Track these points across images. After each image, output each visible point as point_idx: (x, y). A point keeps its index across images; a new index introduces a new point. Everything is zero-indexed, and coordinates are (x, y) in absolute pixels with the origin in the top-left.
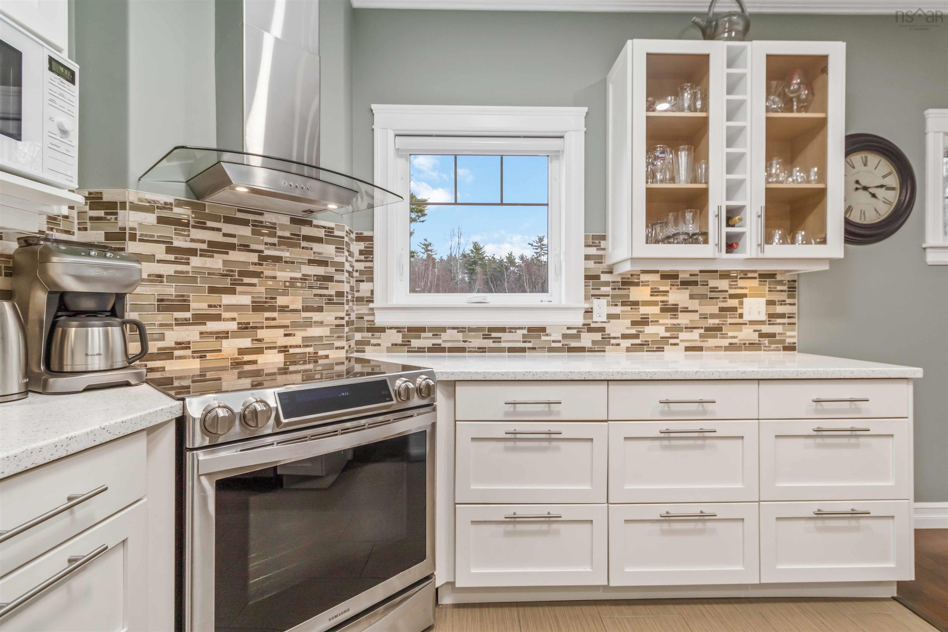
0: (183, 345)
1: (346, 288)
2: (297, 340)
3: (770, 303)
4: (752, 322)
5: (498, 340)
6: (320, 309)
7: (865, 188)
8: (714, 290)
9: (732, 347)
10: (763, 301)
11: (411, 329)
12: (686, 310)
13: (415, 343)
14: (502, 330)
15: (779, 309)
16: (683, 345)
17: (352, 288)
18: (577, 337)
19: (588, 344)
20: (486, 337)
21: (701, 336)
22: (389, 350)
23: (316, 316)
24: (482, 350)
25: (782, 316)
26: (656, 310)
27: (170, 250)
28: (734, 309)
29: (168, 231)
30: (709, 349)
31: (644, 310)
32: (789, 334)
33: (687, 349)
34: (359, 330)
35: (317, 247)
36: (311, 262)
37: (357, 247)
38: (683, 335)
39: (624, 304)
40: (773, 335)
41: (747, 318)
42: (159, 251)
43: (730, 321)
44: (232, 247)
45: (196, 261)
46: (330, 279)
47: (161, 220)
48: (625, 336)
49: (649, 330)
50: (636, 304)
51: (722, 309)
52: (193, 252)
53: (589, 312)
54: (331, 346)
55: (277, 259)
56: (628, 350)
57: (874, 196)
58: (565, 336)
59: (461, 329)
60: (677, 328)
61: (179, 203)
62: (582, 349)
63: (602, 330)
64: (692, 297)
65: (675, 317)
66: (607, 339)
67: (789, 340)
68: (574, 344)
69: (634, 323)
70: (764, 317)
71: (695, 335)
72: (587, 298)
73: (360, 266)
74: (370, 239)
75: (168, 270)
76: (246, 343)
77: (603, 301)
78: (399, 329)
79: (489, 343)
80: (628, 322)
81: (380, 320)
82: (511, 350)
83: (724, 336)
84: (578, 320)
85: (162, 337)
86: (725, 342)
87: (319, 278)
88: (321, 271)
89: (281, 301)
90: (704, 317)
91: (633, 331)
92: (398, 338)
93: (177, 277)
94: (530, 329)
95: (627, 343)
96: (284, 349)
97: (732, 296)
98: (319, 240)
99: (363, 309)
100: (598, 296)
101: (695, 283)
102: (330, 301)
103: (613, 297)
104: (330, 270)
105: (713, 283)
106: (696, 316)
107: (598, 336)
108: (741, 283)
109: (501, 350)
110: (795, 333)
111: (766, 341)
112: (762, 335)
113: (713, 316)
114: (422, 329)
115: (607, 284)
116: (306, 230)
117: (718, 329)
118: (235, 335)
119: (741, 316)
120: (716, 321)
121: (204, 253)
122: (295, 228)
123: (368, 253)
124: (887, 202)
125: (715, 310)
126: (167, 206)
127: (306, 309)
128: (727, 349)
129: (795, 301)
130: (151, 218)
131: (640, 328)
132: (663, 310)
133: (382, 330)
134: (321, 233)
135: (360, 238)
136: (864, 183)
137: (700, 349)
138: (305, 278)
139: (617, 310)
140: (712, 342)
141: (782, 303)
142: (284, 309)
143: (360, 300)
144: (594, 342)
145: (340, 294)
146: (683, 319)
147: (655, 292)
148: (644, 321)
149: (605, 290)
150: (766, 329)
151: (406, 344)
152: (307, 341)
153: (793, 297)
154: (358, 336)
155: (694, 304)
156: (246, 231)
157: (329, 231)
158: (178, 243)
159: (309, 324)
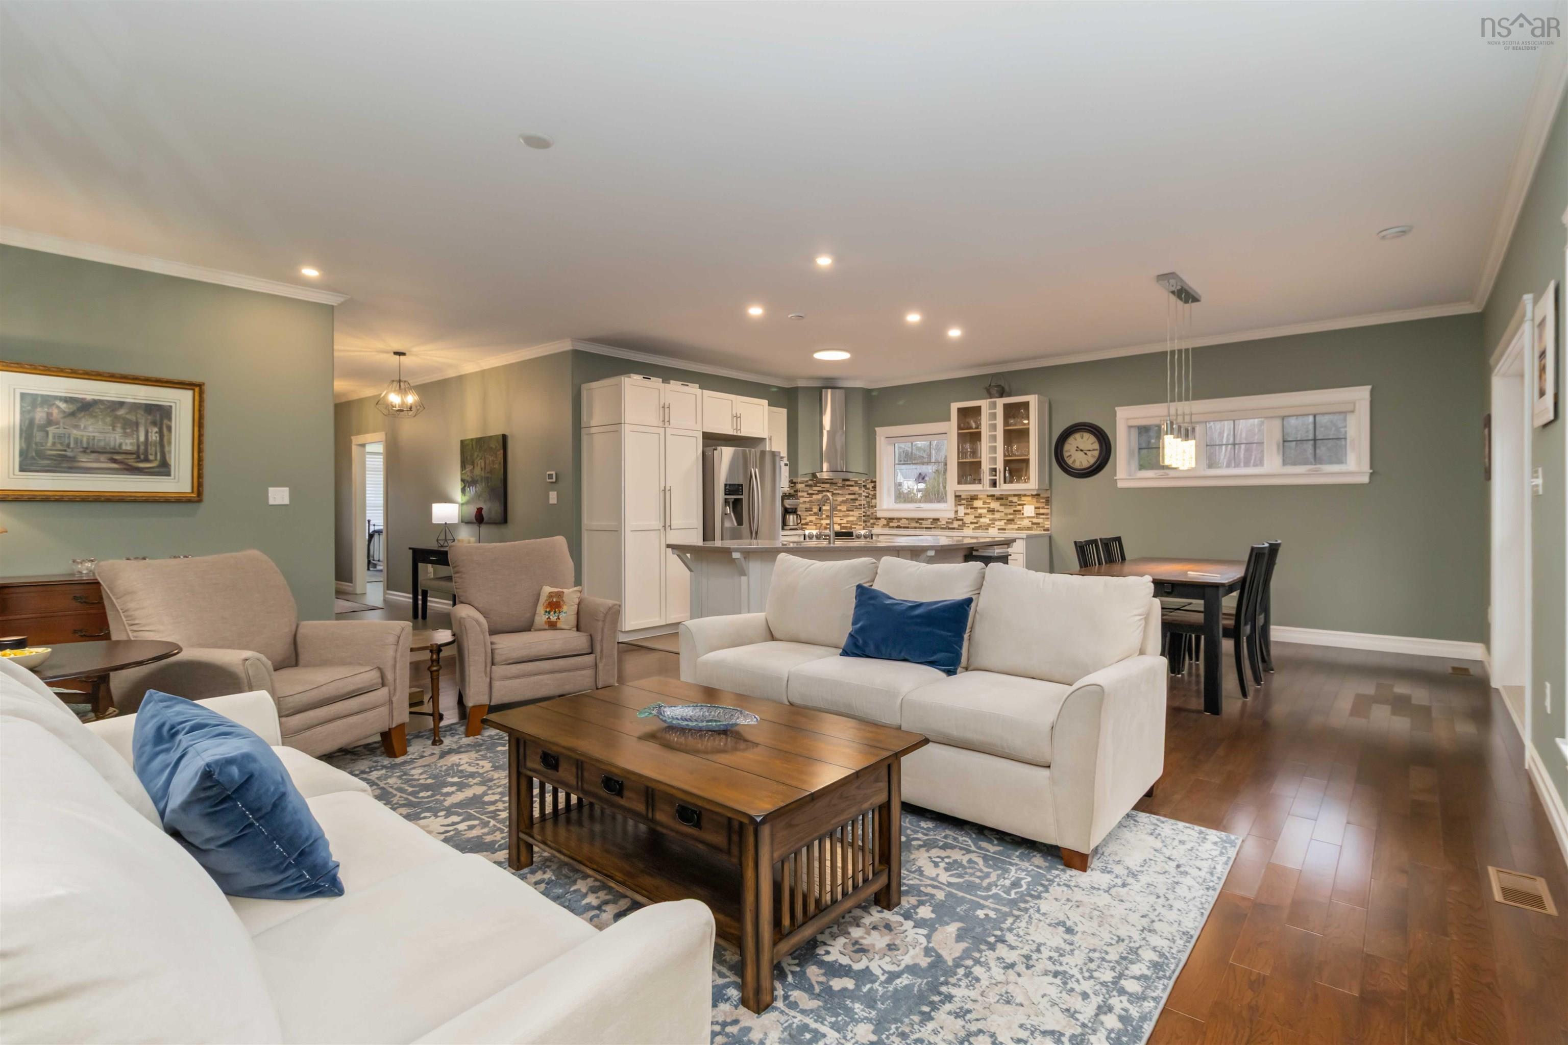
0: (811, 521)
1: (863, 502)
2: (844, 521)
3: (1036, 508)
4: (1028, 517)
5: (921, 524)
6: (853, 511)
7: (1082, 450)
8: (1011, 502)
9: (1019, 529)
10: (1033, 507)
11: (890, 519)
12: (998, 511)
13: (891, 524)
14: (922, 519)
15: (1042, 511)
16: (997, 527)
17: (868, 502)
18: (952, 523)
19: (956, 526)
20: (917, 522)
21: (1005, 523)
22: (882, 527)
23: (851, 513)
24: (915, 528)
25: (1043, 514)
26: (985, 511)
27: (808, 494)
28: (1020, 511)
29: (808, 488)
30: (1008, 530)
31: (980, 511)
32: (1046, 523)
33: (999, 529)
34: (872, 519)
35: (851, 488)
36: (850, 494)
37: (870, 486)
38: (997, 523)
39: (971, 508)
40: (1039, 524)
41: (1025, 515)
42: (805, 494)
43: (1018, 516)
44: (823, 491)
45: (814, 497)
46: (856, 499)
47: (806, 486)
48: (972, 523)
49: (982, 520)
50: (976, 508)
51: (1014, 511)
52: (813, 494)
53: (956, 512)
54: (857, 524)
55: (838, 494)
56: (973, 529)
57: (1086, 454)
58: (947, 522)
59: (907, 519)
60: (994, 520)
61: (810, 480)
62: (954, 529)
63: (962, 520)
64: (1001, 505)
65: (993, 514)
66: (964, 524)
67: (1046, 526)
68: (950, 526)
69: (975, 517)
70: (1033, 515)
71: (1002, 523)
72: (956, 505)
73: (872, 493)
74: (875, 482)
75: (807, 500)
76: (828, 522)
77: (962, 507)
78: (885, 519)
79: (917, 525)
80: (973, 517)
81: (879, 515)
82: (926, 528)
83: (1015, 524)
84: (952, 515)
85: (806, 519)
86: (1016, 527)
87: (852, 499)
88: (852, 497)
89: (839, 508)
90: (1006, 514)
91: (975, 521)
92: (885, 522)
93: (810, 502)
94: (934, 519)
95: (973, 526)
96: (840, 524)
97: (1019, 505)
98: (852, 486)
99: (871, 510)
100: (960, 505)
101: (1002, 499)
102: (856, 507)
103: (967, 505)
104: (857, 496)
105: (1010, 499)
106: (1003, 514)
107: (960, 523)
108: (1023, 498)
109: (922, 528)
110: (1049, 523)
111: (1035, 526)
112: (1033, 524)
113: (1010, 514)
114: (893, 519)
115: (964, 499)
116: (847, 483)
117: (1012, 520)
118: (825, 519)
119: (1023, 514)
120: (1011, 517)
121: (817, 494)
122: (844, 483)
123: (874, 487)
124: (1093, 456)
125: (1011, 511)
126: (807, 481)
127: (848, 510)
128: (1017, 530)
129: (1049, 507)
130: (803, 485)
131: (978, 519)
132: (988, 511)
133: (879, 519)
134: (853, 483)
135: (872, 482)
136: (1081, 448)
137: (1005, 529)
138: (847, 499)
139: (969, 511)
140: (1010, 526)
141: (1043, 508)
142: (840, 510)
143: (872, 506)
144: (959, 525)
145: (860, 505)
146: (997, 515)
147: (984, 503)
148: (980, 516)
149: (963, 502)
150: (1035, 520)
151: (888, 525)
152: (848, 522)
153: (1048, 505)
154: (872, 521)
155: (1002, 509)
156: (827, 486)
157: (856, 482)
158: (810, 492)
159: (848, 516)
